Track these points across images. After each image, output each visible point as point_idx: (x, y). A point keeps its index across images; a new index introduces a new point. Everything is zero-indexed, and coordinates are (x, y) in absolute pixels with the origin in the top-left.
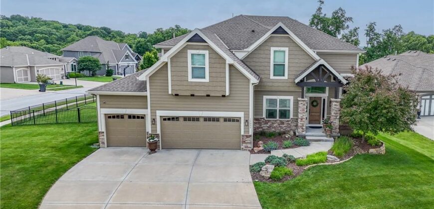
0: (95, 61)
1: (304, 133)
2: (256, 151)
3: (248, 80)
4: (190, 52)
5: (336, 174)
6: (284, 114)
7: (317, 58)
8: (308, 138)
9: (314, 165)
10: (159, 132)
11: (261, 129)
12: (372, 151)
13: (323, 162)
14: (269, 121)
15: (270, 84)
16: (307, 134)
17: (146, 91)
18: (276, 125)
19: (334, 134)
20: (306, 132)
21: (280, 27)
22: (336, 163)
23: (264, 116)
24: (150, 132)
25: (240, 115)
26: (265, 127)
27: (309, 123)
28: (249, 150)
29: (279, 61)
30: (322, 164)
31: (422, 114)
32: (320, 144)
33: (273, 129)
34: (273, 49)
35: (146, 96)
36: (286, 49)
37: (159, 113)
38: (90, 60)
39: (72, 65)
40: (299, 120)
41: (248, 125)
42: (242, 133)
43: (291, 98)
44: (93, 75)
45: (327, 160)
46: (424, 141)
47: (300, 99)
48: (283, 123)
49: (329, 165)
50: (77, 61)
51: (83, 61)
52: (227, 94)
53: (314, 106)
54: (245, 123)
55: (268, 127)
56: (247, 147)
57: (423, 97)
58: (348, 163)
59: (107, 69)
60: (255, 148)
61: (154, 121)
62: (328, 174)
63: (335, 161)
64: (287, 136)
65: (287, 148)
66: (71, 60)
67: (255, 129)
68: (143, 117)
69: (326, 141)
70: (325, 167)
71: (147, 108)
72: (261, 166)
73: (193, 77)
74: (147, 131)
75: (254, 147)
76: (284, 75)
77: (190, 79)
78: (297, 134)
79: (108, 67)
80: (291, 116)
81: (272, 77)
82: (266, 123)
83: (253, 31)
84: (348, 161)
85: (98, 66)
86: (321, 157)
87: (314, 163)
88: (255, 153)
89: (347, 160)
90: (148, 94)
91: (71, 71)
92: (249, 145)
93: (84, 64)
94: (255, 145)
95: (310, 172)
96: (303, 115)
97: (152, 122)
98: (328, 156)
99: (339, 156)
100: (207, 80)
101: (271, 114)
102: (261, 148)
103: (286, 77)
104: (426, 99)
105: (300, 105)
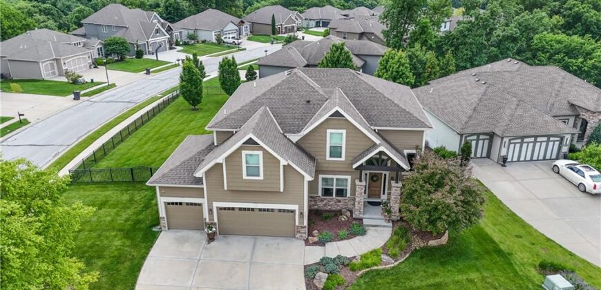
0: (122, 43)
1: (361, 216)
2: (311, 242)
3: (303, 177)
4: (244, 153)
5: (388, 283)
6: (341, 192)
7: (377, 141)
8: (365, 222)
9: (368, 269)
10: (216, 220)
11: (316, 207)
12: (432, 243)
13: (377, 265)
14: (325, 199)
15: (327, 165)
16: (364, 216)
17: (202, 184)
18: (332, 203)
19: (394, 218)
20: (364, 214)
21: (337, 111)
22: (390, 266)
23: (320, 194)
24: (207, 221)
25: (295, 207)
26: (320, 205)
27: (368, 197)
28: (304, 240)
29: (336, 142)
30: (376, 268)
31: (509, 159)
32: (377, 231)
33: (329, 207)
34: (329, 131)
35: (203, 188)
36: (344, 132)
37: (216, 205)
38: (117, 43)
39: (98, 49)
40: (356, 203)
41: (303, 217)
42: (297, 224)
43: (349, 178)
44: (122, 60)
45: (381, 262)
46: (500, 211)
47: (357, 182)
48: (339, 201)
49: (383, 270)
50: (102, 44)
51: (109, 45)
52: (282, 190)
53: (375, 181)
54: (300, 217)
55: (324, 205)
56: (302, 236)
57: (512, 141)
58: (403, 265)
59: (136, 49)
60: (310, 238)
61: (211, 211)
62: (380, 284)
63: (388, 263)
64: (343, 219)
65: (342, 239)
66: (96, 44)
67: (309, 206)
68: (200, 205)
69: (384, 226)
70: (378, 273)
71: (204, 198)
72: (315, 273)
73: (248, 175)
74: (204, 217)
75: (309, 235)
76: (341, 157)
77: (245, 177)
78: (354, 216)
79: (138, 47)
80: (348, 195)
81: (328, 158)
82: (322, 201)
83: (308, 102)
84: (403, 262)
85: (126, 49)
86: (375, 259)
87: (368, 267)
88: (310, 245)
89: (403, 259)
90: (205, 186)
91: (97, 57)
92: (304, 235)
93: (112, 48)
94: (310, 234)
95: (362, 281)
96: (361, 197)
97: (209, 212)
98: (382, 256)
99: (394, 256)
100: (261, 177)
101: (327, 192)
102: (316, 239)
103: (343, 158)
104: (515, 143)
105: (357, 189)
